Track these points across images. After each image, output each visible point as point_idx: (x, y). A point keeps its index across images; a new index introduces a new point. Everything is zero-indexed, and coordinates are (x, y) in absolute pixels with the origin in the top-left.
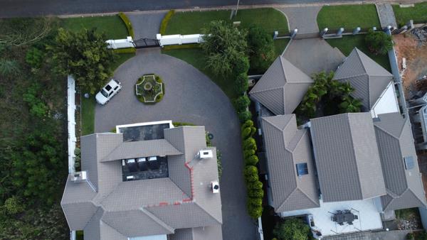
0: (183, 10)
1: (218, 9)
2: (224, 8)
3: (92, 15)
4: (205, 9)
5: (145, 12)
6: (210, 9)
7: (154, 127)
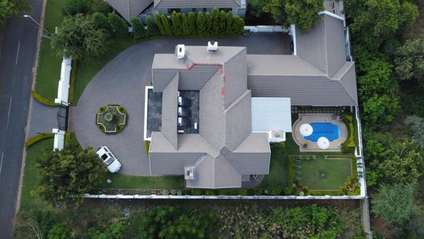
0: (34, 82)
1: (39, 49)
2: (39, 44)
3: (22, 176)
4: (37, 62)
5: (29, 121)
6: (38, 57)
7: (150, 104)
